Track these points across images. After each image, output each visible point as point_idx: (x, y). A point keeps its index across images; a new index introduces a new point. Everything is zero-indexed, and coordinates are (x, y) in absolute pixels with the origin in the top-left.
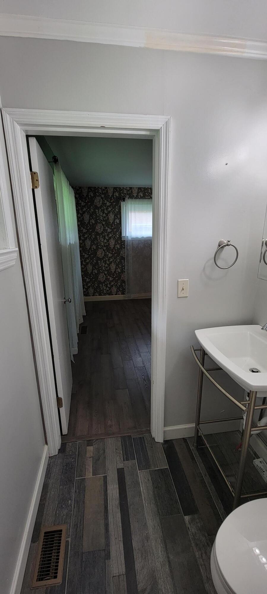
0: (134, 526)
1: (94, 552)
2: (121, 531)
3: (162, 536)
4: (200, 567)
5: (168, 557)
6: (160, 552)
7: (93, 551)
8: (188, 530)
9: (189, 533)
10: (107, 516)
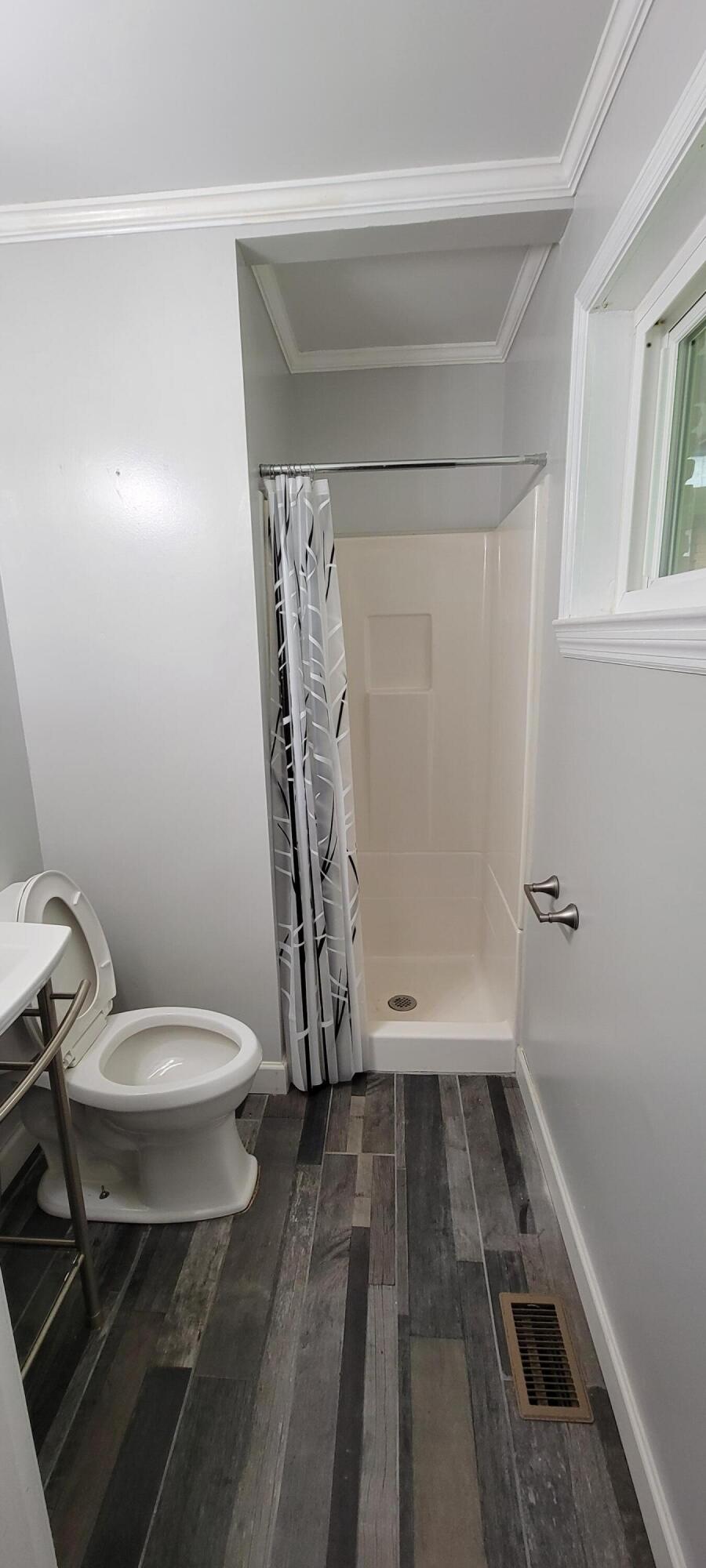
0: (331, 1373)
1: (437, 1335)
2: (367, 1366)
3: (271, 1335)
4: (219, 1268)
5: (273, 1294)
6: (287, 1306)
7: (439, 1337)
8: (202, 1335)
9: (203, 1329)
10: (404, 1417)
